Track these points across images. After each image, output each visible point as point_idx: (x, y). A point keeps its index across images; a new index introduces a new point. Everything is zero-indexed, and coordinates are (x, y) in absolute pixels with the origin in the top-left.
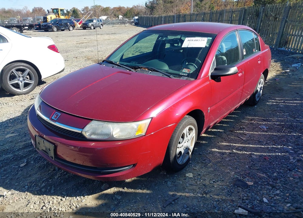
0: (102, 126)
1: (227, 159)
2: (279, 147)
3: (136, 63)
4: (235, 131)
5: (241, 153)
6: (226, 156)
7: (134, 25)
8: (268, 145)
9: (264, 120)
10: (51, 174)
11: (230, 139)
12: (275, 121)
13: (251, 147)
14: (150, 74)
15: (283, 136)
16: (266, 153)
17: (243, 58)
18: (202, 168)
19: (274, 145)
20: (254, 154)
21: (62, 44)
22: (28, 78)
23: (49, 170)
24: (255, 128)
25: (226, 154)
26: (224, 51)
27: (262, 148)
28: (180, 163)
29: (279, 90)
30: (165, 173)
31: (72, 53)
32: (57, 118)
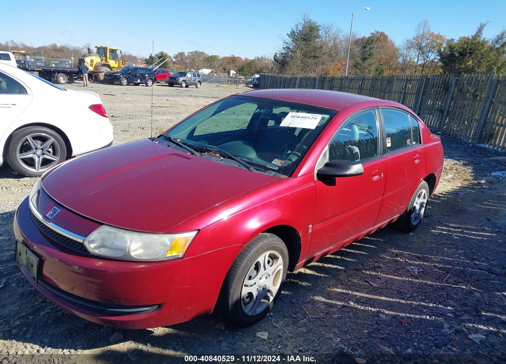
0: (114, 235)
1: (336, 316)
2: (431, 305)
3: (205, 143)
4: (364, 271)
5: (362, 308)
6: (335, 310)
7: (251, 87)
8: (412, 300)
9: (419, 258)
10: (37, 307)
11: (350, 283)
12: (436, 261)
13: (382, 300)
14: (221, 162)
15: (443, 288)
16: (405, 313)
17: (384, 152)
18: (289, 325)
19: (423, 300)
20: (383, 313)
21: (129, 105)
22: (50, 152)
23: (37, 301)
24: (399, 269)
25: (337, 307)
26: (357, 138)
27: (402, 303)
28: (250, 313)
29: (460, 211)
30: (223, 328)
31: (138, 121)
32: (53, 216)
